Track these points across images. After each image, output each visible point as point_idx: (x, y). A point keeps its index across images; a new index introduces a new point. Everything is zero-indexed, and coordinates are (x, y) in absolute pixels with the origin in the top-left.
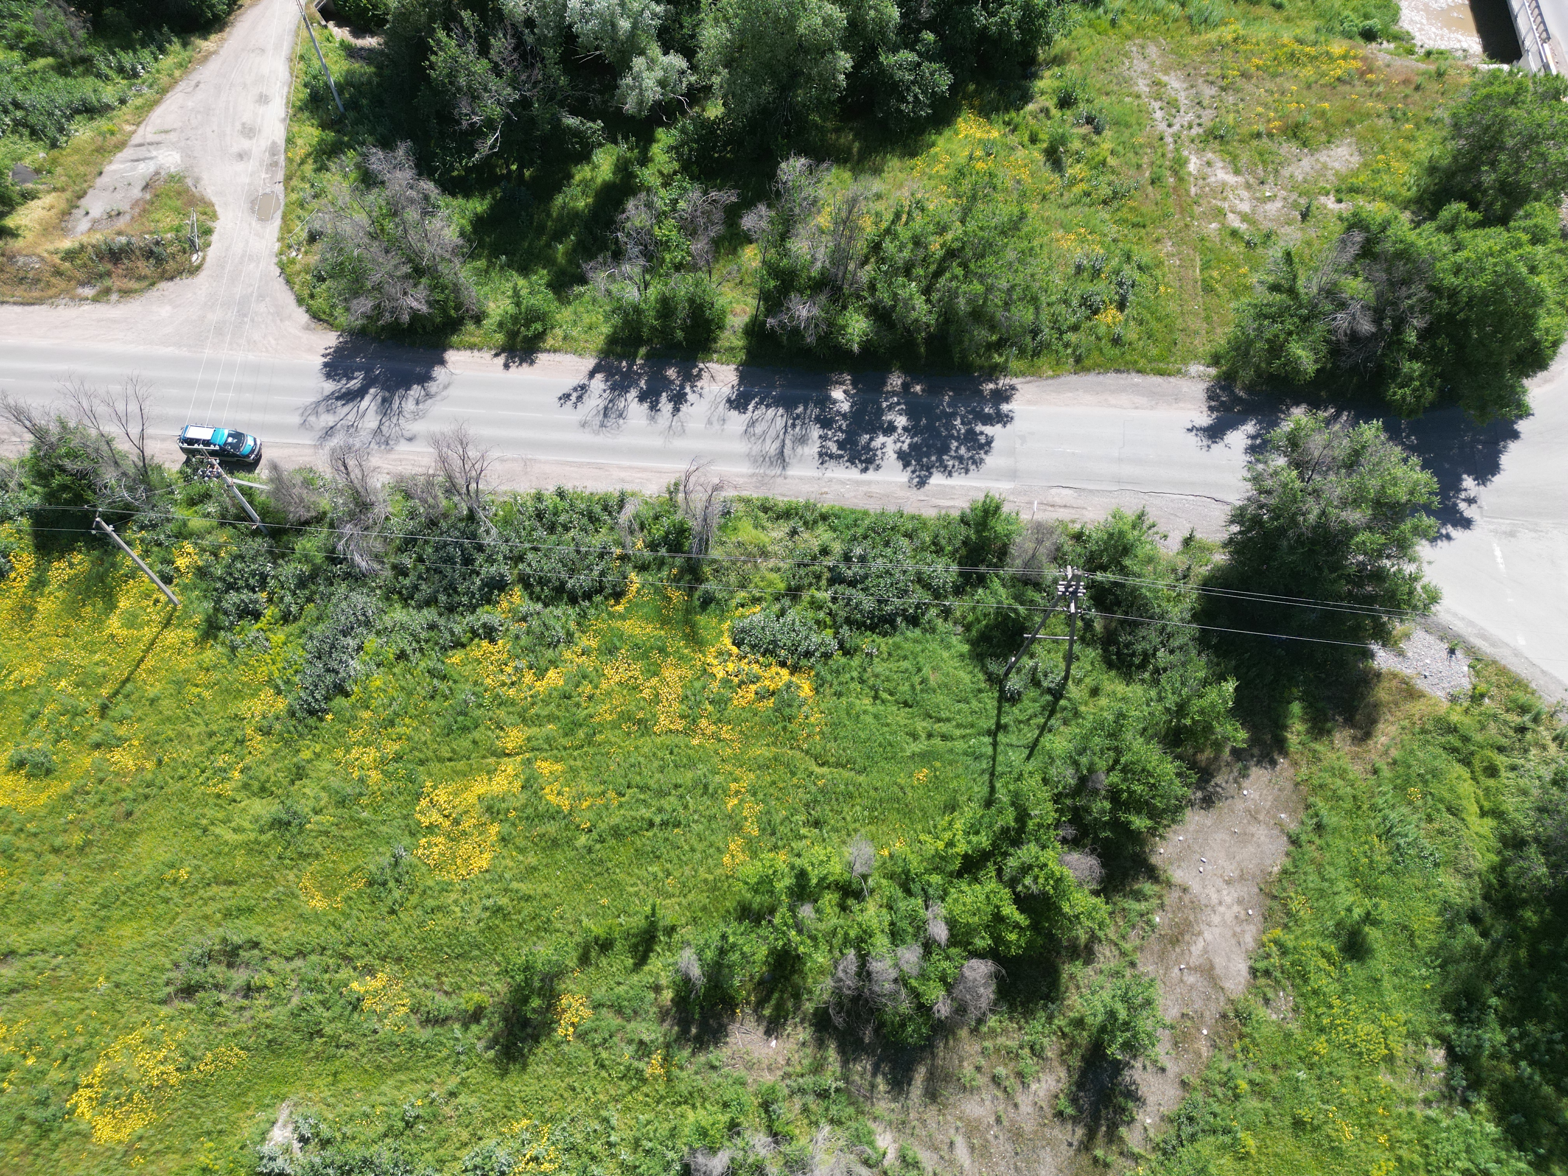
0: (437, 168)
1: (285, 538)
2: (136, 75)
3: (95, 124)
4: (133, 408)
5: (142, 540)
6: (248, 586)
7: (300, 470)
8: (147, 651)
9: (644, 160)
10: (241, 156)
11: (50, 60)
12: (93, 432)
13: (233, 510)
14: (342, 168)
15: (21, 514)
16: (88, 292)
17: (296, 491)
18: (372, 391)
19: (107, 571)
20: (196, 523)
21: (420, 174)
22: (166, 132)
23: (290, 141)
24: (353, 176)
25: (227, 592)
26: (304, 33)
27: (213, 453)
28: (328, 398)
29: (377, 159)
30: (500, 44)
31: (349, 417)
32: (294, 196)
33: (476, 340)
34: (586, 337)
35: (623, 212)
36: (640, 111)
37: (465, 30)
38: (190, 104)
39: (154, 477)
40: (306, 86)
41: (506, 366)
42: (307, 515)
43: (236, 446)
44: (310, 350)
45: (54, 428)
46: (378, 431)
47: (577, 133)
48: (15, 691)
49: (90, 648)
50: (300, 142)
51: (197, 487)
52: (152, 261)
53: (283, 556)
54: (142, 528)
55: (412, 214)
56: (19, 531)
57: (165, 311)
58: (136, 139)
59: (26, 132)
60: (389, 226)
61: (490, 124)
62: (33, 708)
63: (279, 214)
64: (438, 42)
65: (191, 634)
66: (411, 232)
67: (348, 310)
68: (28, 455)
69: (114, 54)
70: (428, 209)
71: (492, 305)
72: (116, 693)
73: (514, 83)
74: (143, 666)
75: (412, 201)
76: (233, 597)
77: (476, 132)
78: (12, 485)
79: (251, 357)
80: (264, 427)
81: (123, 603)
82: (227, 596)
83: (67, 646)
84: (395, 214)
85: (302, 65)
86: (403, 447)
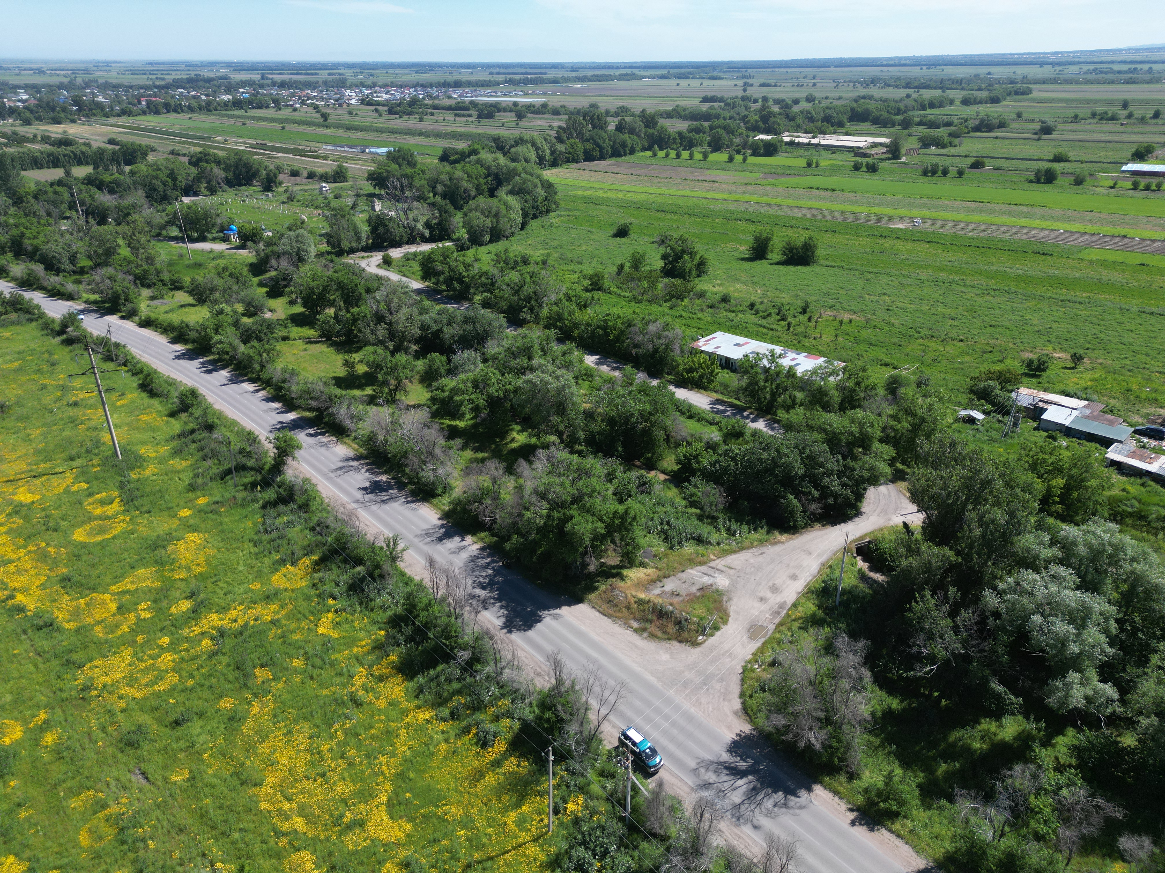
0: (879, 666)
1: (635, 836)
2: (734, 535)
3: (697, 547)
4: (612, 699)
5: (562, 777)
6: (593, 851)
7: (673, 798)
8: (514, 848)
9: (1047, 743)
10: (762, 599)
11: (698, 511)
12: (584, 699)
13: (620, 795)
14: (817, 635)
15: (519, 719)
16: (635, 625)
17: (663, 809)
18: (750, 777)
19: (532, 782)
20: (595, 788)
21: (865, 664)
22: (730, 568)
23: (795, 606)
24: (820, 642)
25: (580, 845)
26: (841, 556)
27: (633, 752)
28: (720, 763)
29: (842, 641)
30: (966, 615)
31: (725, 784)
32: (778, 635)
33: (840, 788)
34: (930, 841)
35: (1010, 769)
36: (1059, 708)
37: (946, 598)
38: (752, 561)
39: (594, 745)
40: (823, 582)
41: (853, 823)
42: (658, 831)
43: (648, 757)
44: (729, 727)
45: (568, 684)
46: (737, 807)
47: (998, 697)
48: (439, 817)
49: (491, 822)
50: (800, 609)
51: (610, 767)
52: (677, 627)
53: (627, 847)
54: (567, 770)
55: (845, 684)
56: (511, 728)
57: (665, 657)
58: (712, 564)
59: (663, 536)
60: (826, 683)
61: (932, 659)
62: (439, 835)
63: (763, 640)
64: (923, 597)
65: (543, 857)
66: (838, 694)
67: (767, 718)
68: (546, 690)
69: (730, 521)
70: (858, 687)
71: (867, 773)
72: (480, 862)
73: (965, 643)
74: (505, 856)
75: (850, 676)
76: (580, 852)
77: (918, 658)
78: (527, 701)
79: (692, 710)
80: (671, 756)
81: (525, 808)
82: (578, 848)
83: (481, 811)
84: (834, 678)
85: (828, 571)
86: (747, 829)
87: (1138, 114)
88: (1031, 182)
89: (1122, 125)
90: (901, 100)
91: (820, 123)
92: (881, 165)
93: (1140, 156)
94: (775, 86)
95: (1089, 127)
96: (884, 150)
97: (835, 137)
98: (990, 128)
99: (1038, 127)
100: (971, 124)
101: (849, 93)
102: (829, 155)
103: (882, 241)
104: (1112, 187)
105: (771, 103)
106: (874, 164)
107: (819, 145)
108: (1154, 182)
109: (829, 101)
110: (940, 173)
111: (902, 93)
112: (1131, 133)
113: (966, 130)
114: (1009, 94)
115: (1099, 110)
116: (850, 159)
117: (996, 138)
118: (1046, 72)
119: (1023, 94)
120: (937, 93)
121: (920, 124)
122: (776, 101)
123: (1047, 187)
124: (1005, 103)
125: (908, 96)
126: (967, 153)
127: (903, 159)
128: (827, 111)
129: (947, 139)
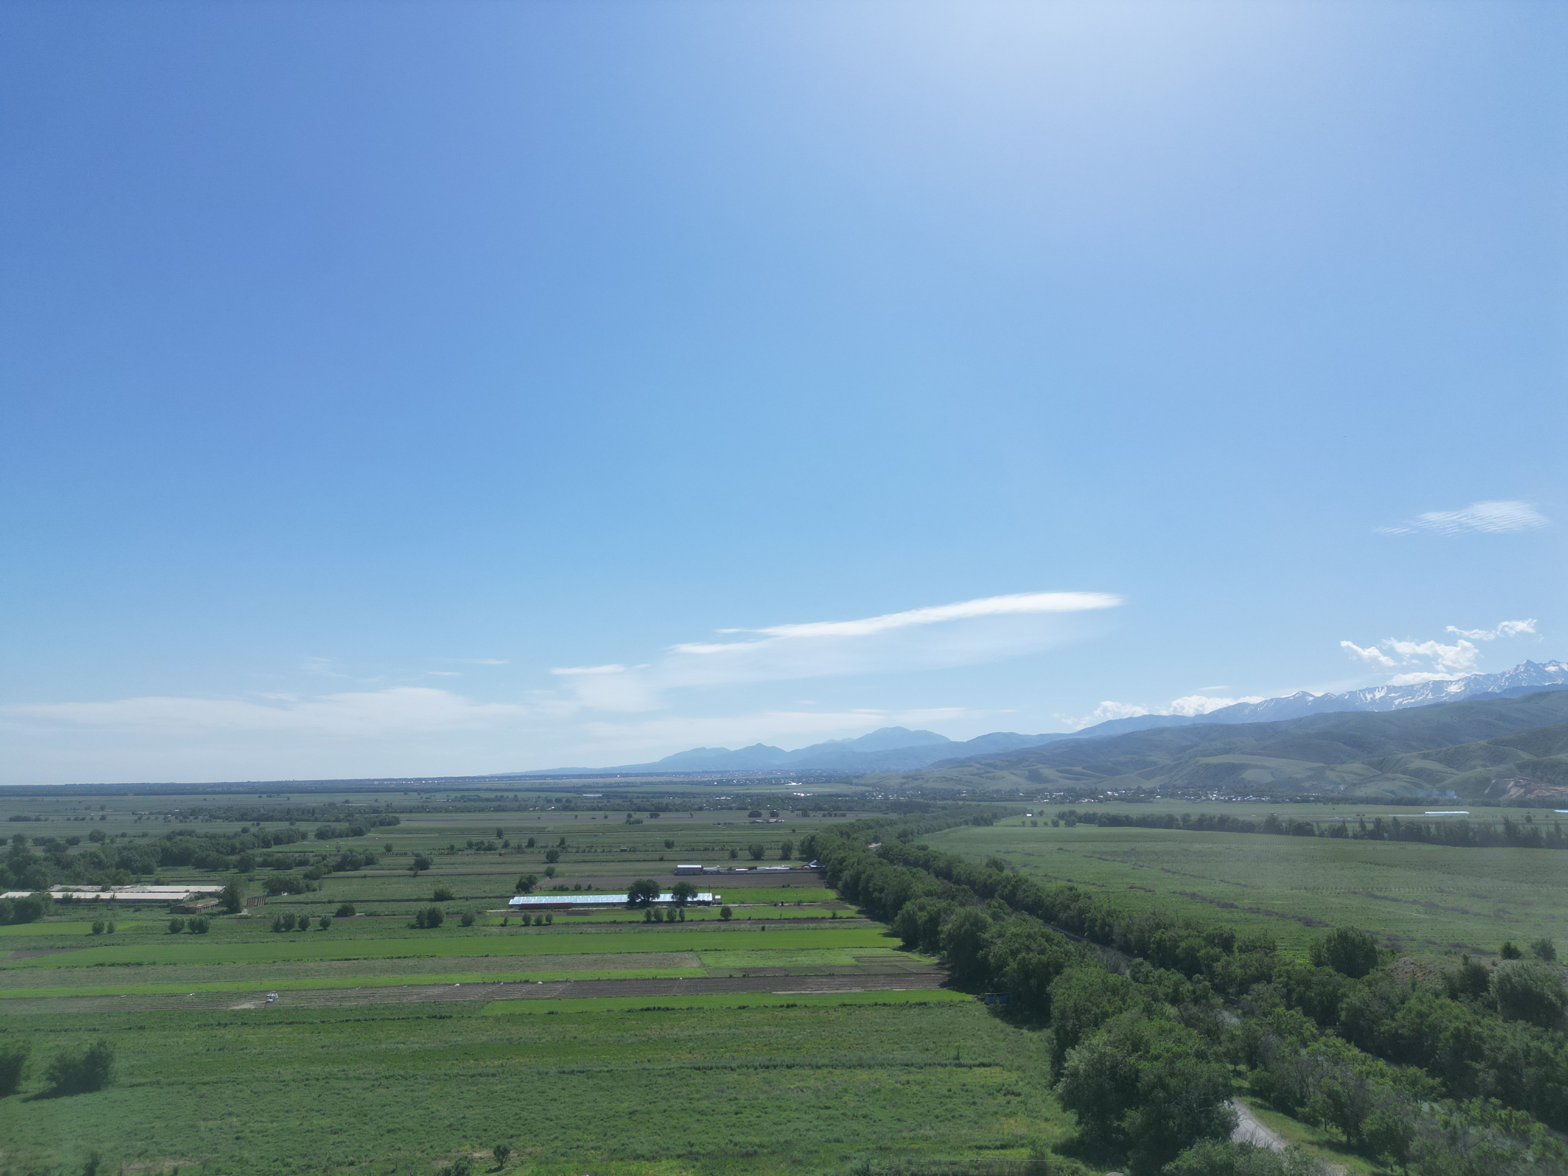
87: (513, 843)
88: (413, 927)
89: (500, 855)
90: (236, 835)
91: (113, 871)
92: (213, 922)
93: (525, 887)
94: (38, 820)
95: (467, 859)
96: (216, 901)
97: (139, 887)
98: (356, 866)
99: (412, 862)
100: (332, 861)
101: (157, 829)
102: (130, 913)
103: (221, 1032)
104: (503, 925)
105: (29, 844)
106: (201, 922)
107: (113, 900)
108: (544, 914)
109: (127, 839)
110: (297, 926)
111: (236, 827)
112: (511, 863)
113: (326, 870)
114: (374, 825)
115: (475, 839)
116: (165, 918)
117: (365, 877)
118: (412, 800)
119: (389, 824)
120: (284, 826)
121: (264, 864)
122: (39, 842)
123: (433, 932)
124: (370, 835)
125: (245, 830)
126: (331, 898)
127: (245, 912)
128: (125, 853)
129: (302, 883)
